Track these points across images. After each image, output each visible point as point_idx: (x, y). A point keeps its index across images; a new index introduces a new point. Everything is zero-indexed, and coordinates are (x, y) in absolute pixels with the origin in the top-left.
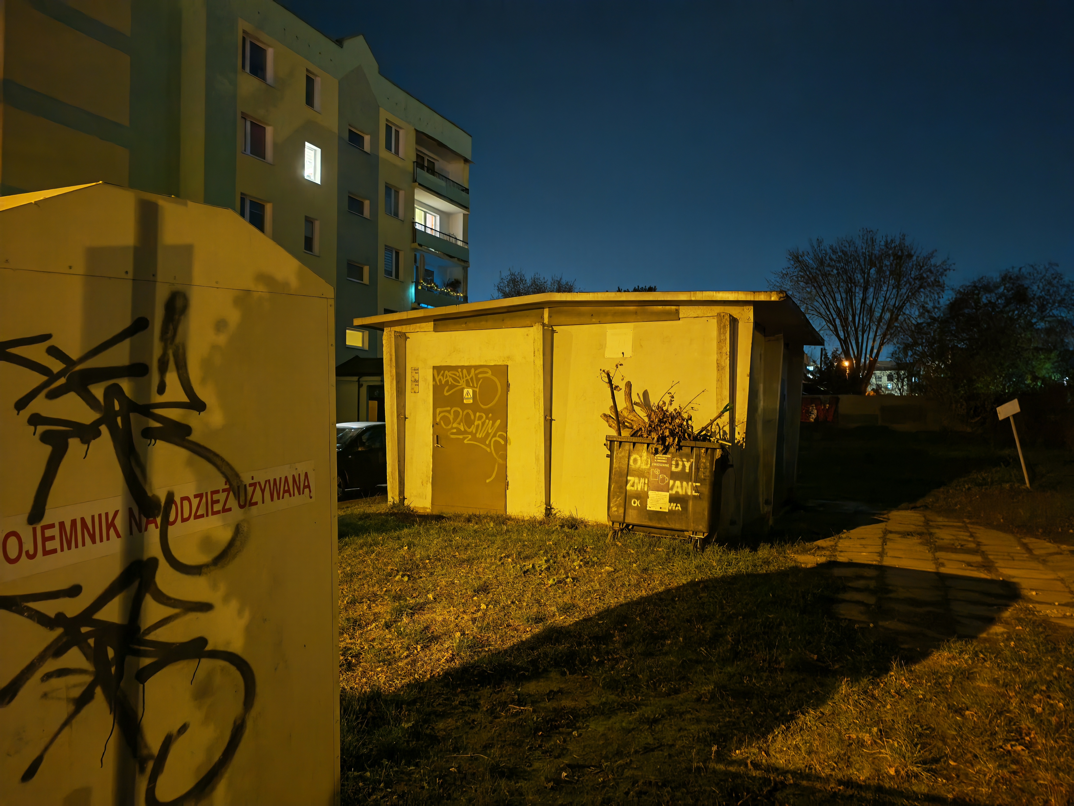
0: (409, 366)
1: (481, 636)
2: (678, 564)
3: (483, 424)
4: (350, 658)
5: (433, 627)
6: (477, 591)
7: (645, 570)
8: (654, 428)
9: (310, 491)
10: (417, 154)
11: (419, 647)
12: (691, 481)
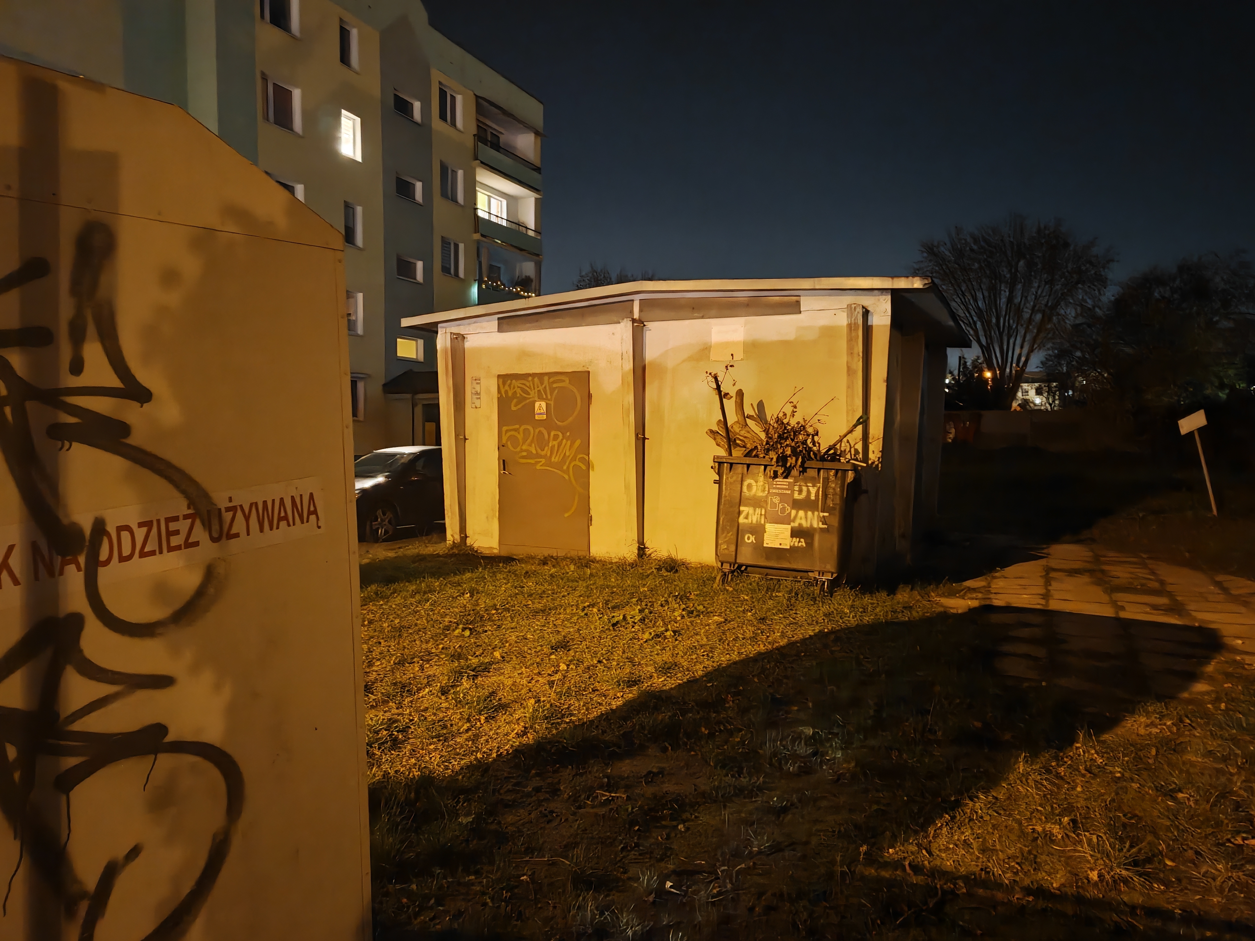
0: (469, 375)
1: (561, 704)
2: (803, 612)
3: (559, 445)
4: (396, 733)
5: (500, 694)
6: (555, 648)
7: (763, 620)
8: (773, 445)
9: (318, 519)
10: (478, 126)
11: (483, 718)
12: (818, 511)
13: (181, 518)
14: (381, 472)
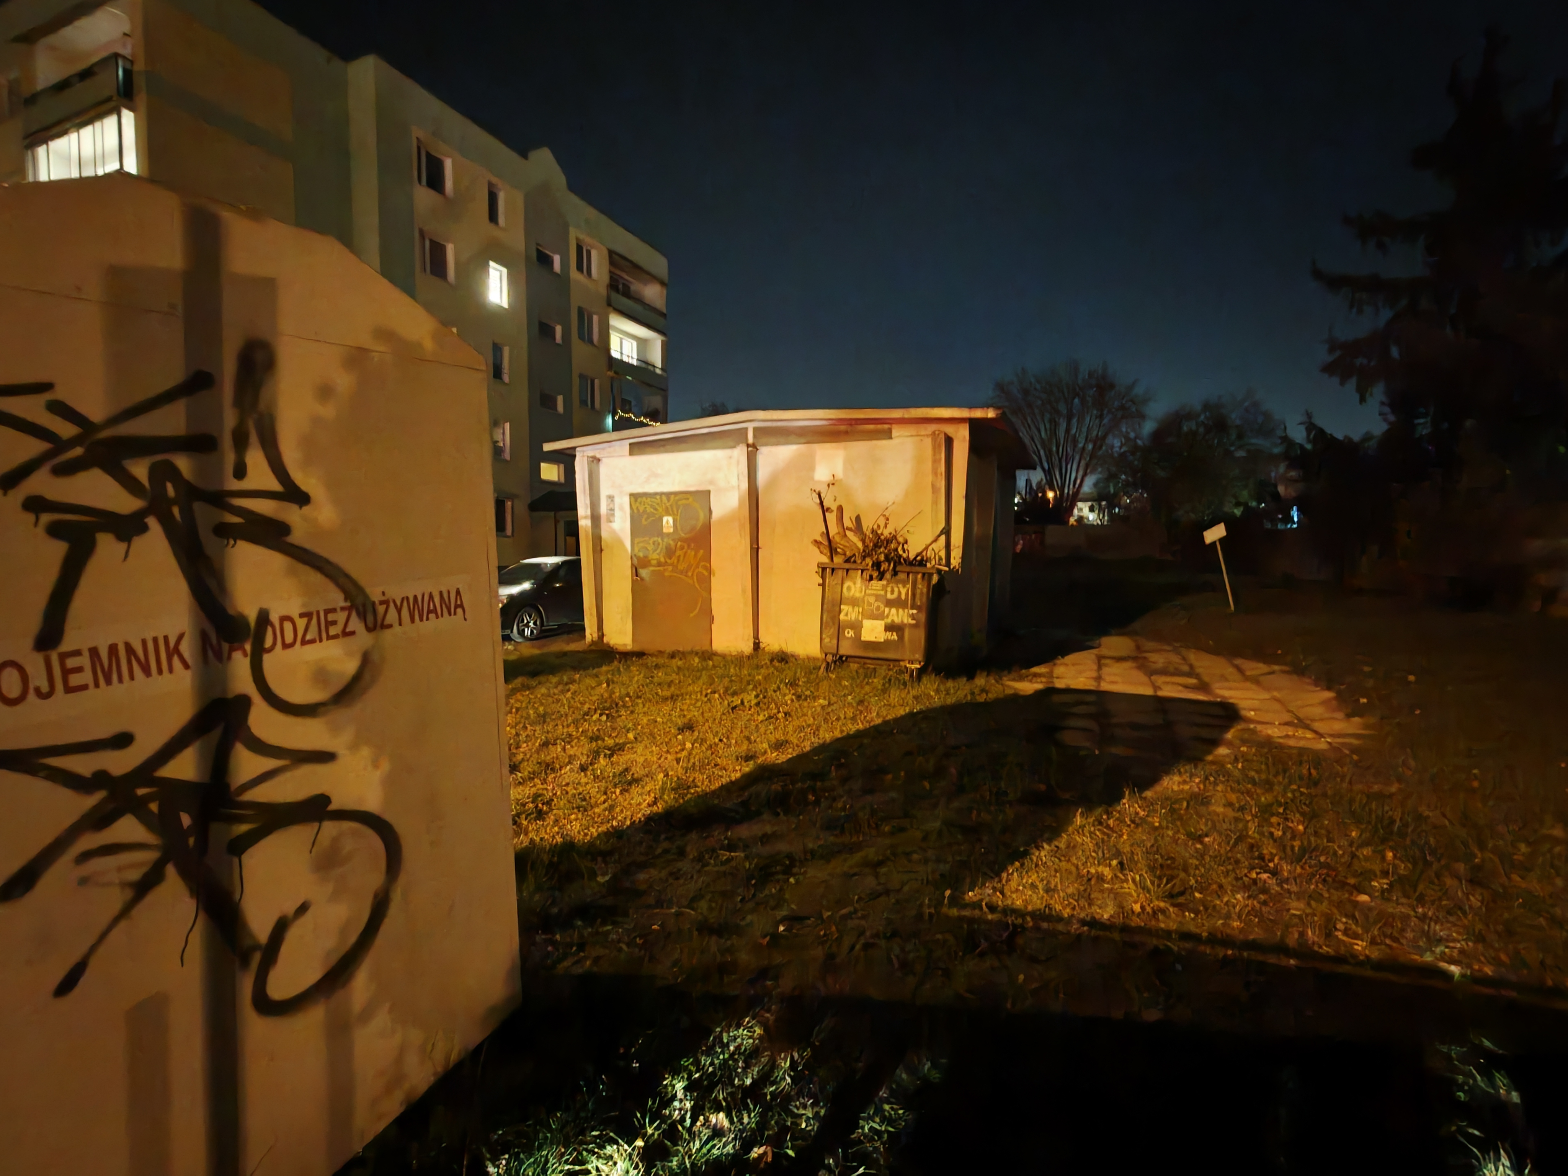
0: (604, 492)
1: (687, 777)
2: (895, 695)
3: (685, 553)
4: (541, 806)
5: (633, 769)
6: (681, 730)
7: (861, 702)
8: (869, 553)
9: (464, 612)
10: (611, 276)
11: (618, 791)
12: (908, 609)
13: (338, 609)
14: (527, 579)
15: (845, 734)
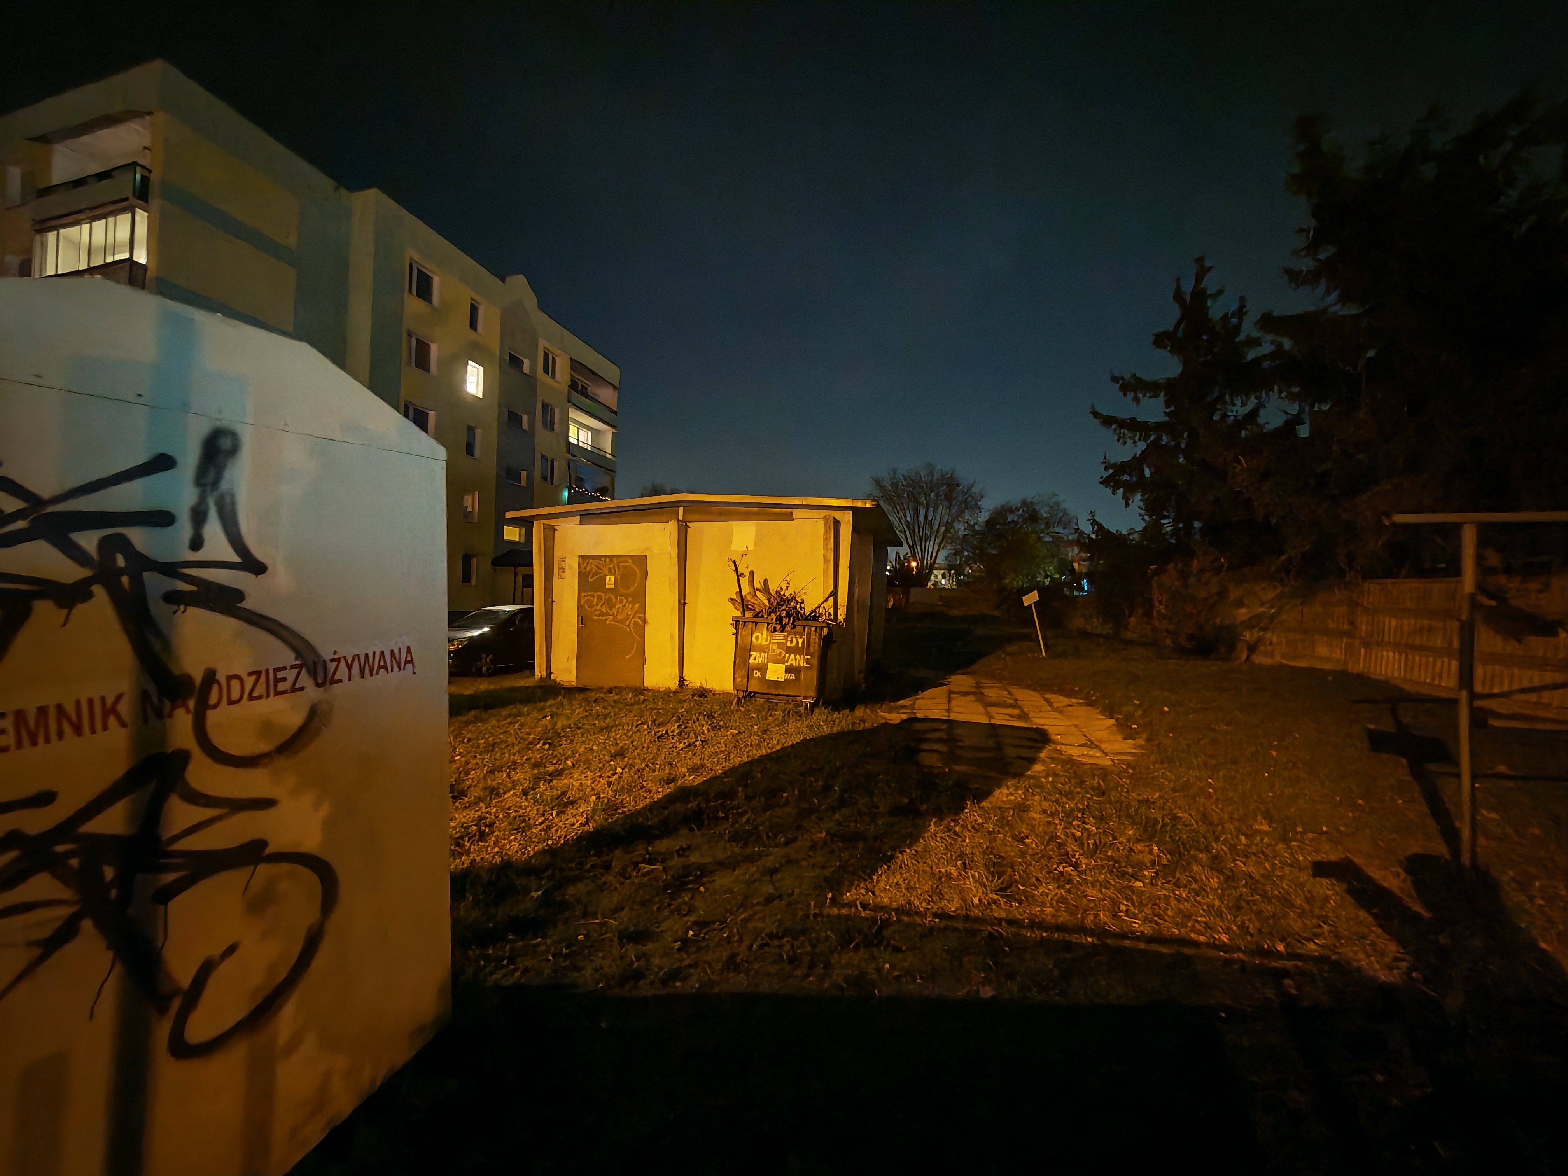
0: (557, 554)
1: (616, 799)
2: (793, 726)
3: (624, 607)
4: (483, 828)
5: (570, 793)
6: (614, 757)
7: (765, 732)
8: (773, 610)
9: (414, 667)
10: (572, 379)
11: (554, 813)
12: (803, 654)
13: (288, 668)
14: (487, 625)
15: (750, 759)
